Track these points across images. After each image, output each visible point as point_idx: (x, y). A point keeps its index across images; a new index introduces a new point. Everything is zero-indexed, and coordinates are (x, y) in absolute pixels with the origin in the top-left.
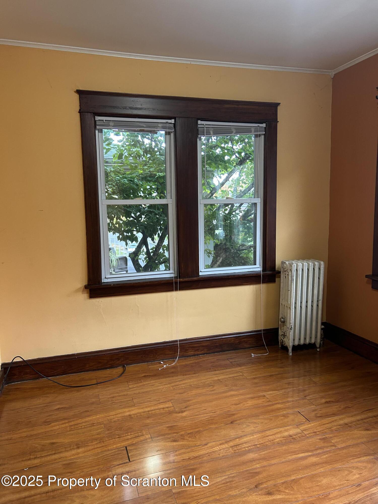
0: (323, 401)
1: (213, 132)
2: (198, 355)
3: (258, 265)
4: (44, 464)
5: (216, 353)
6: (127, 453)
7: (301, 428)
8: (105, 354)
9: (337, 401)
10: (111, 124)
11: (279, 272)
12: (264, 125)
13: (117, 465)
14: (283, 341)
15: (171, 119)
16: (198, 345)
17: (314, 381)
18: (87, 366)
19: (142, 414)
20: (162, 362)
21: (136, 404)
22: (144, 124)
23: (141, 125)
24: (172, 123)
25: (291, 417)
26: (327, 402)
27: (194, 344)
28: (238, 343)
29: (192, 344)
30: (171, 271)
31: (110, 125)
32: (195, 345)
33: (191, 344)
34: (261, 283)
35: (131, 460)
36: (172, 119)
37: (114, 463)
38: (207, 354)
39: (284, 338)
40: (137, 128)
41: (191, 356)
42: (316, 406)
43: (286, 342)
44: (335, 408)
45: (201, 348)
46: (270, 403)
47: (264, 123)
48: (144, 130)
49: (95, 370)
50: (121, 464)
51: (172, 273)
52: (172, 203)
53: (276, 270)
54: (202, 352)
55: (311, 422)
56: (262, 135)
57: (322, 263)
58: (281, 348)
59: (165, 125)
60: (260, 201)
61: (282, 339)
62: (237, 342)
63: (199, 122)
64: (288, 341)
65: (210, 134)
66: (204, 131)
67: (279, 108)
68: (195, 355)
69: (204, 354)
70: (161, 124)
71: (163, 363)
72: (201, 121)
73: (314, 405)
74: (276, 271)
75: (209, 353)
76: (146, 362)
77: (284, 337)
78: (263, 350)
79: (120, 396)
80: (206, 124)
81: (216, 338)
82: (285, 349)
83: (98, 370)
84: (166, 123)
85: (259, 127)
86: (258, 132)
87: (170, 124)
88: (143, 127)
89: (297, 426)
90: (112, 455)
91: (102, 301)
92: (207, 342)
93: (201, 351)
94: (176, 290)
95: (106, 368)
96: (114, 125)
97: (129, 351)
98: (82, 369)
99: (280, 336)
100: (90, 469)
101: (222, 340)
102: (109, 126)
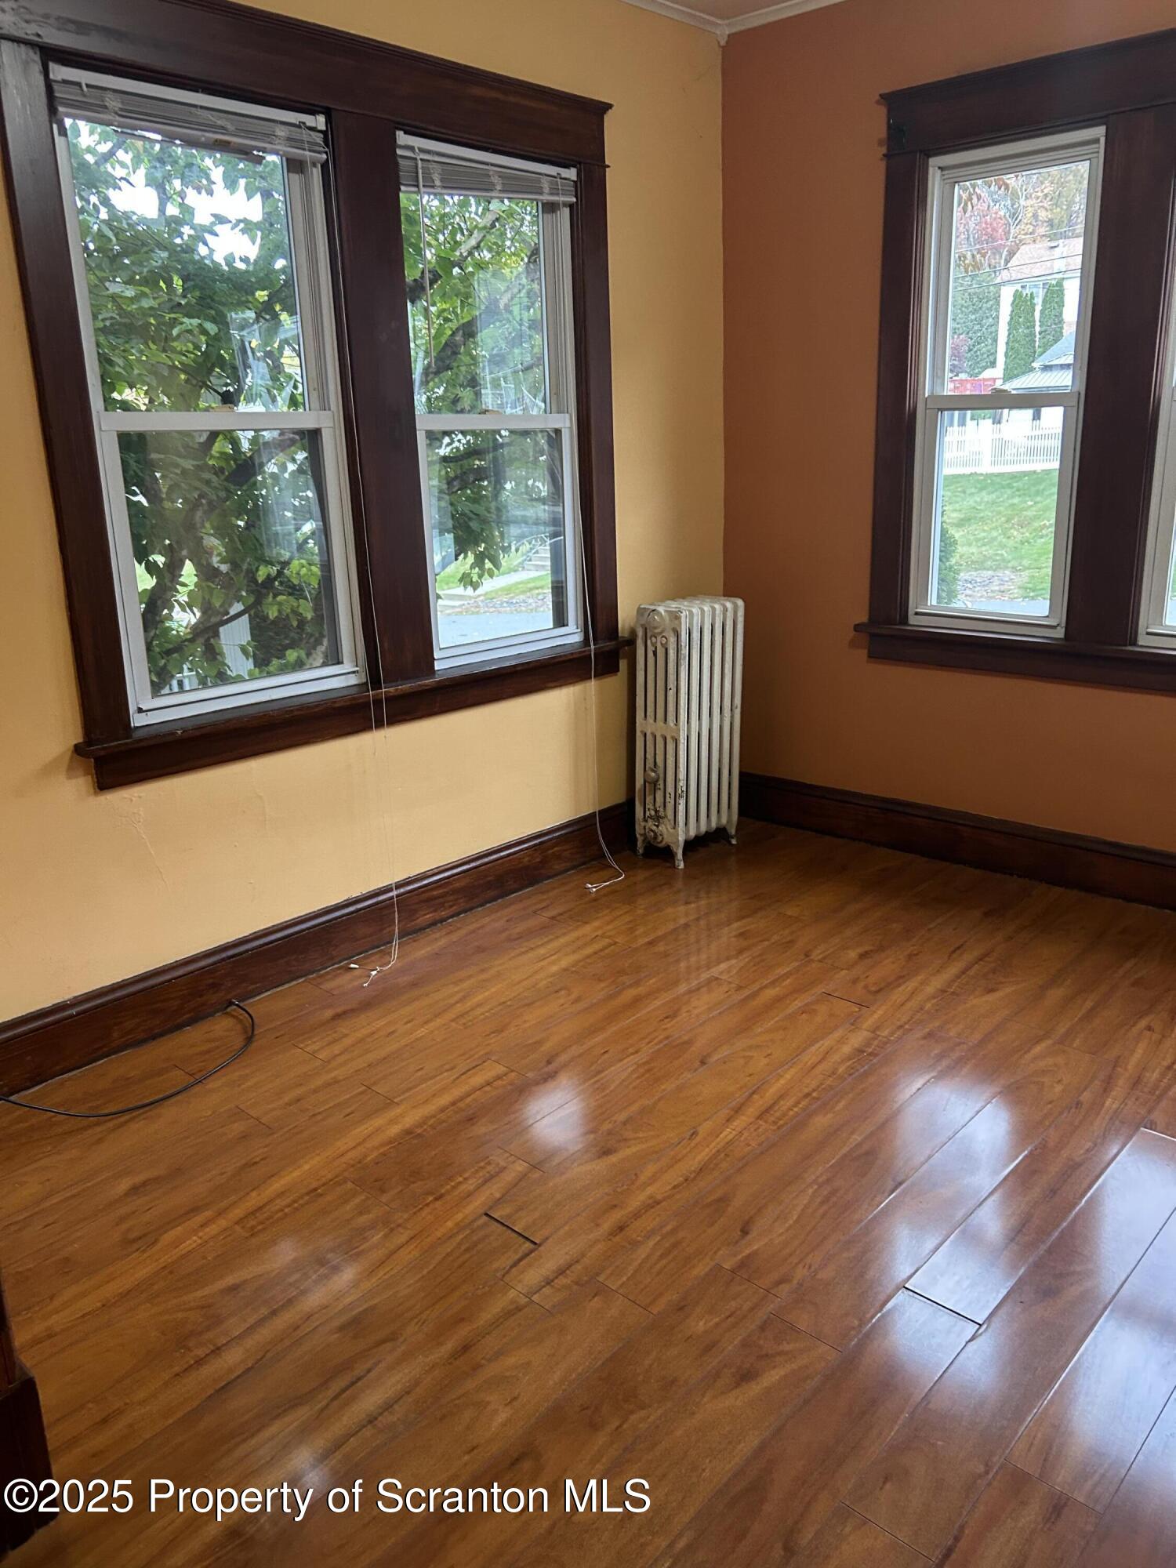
0: (853, 954)
1: (441, 181)
2: (442, 921)
3: (572, 627)
4: (269, 1355)
5: (488, 905)
6: (505, 1228)
7: (865, 1026)
8: (170, 980)
9: (881, 948)
10: (114, 103)
11: (631, 642)
12: (571, 174)
13: (511, 1267)
14: (655, 834)
15: (312, 112)
16: (441, 891)
17: (790, 917)
18: (115, 1035)
19: (442, 1116)
20: (352, 966)
21: (396, 1097)
22: (227, 119)
23: (219, 122)
24: (319, 128)
25: (823, 1009)
26: (863, 956)
27: (432, 889)
28: (540, 862)
29: (427, 891)
30: (347, 666)
31: (106, 107)
32: (435, 893)
33: (423, 892)
34: (591, 678)
35: (537, 1242)
36: (319, 113)
37: (496, 1265)
38: (465, 911)
39: (657, 826)
40: (207, 134)
41: (425, 929)
42: (848, 969)
43: (665, 836)
44: (888, 965)
45: (452, 898)
46: (747, 992)
47: (574, 167)
48: (229, 143)
49: (144, 1041)
50: (520, 1260)
51: (349, 673)
52: (332, 425)
53: (620, 635)
54: (455, 907)
55: (873, 1008)
56: (565, 204)
57: (740, 603)
58: (643, 855)
59: (296, 133)
60: (568, 424)
61: (654, 828)
62: (538, 860)
63: (402, 138)
64: (672, 831)
65: (433, 187)
66: (417, 173)
67: (609, 119)
68: (433, 924)
69: (458, 914)
70: (283, 127)
71: (357, 966)
72: (405, 133)
73: (842, 970)
74: (620, 639)
75: (471, 909)
76: (301, 977)
77: (659, 822)
78: (602, 869)
79: (315, 1091)
80: (422, 146)
81: (486, 860)
82: (665, 854)
83: (154, 1039)
84: (300, 125)
85: (561, 178)
86: (558, 194)
87: (312, 133)
88: (223, 129)
89: (852, 1024)
90: (467, 1250)
91: (140, 797)
92: (464, 877)
93: (451, 906)
94: (380, 725)
95: (179, 1027)
96: (121, 110)
97: (247, 951)
98: (101, 1048)
99: (643, 824)
100: (437, 1307)
101: (502, 863)
102: (106, 113)
